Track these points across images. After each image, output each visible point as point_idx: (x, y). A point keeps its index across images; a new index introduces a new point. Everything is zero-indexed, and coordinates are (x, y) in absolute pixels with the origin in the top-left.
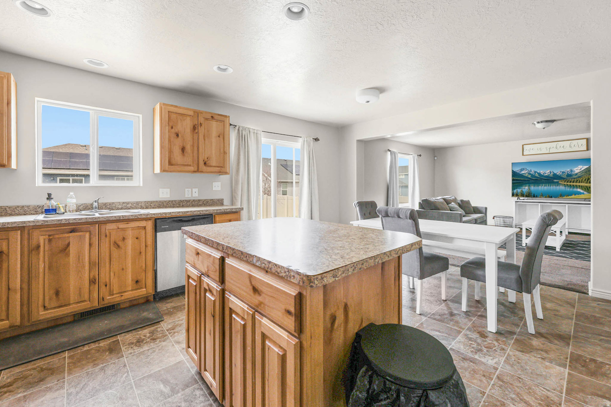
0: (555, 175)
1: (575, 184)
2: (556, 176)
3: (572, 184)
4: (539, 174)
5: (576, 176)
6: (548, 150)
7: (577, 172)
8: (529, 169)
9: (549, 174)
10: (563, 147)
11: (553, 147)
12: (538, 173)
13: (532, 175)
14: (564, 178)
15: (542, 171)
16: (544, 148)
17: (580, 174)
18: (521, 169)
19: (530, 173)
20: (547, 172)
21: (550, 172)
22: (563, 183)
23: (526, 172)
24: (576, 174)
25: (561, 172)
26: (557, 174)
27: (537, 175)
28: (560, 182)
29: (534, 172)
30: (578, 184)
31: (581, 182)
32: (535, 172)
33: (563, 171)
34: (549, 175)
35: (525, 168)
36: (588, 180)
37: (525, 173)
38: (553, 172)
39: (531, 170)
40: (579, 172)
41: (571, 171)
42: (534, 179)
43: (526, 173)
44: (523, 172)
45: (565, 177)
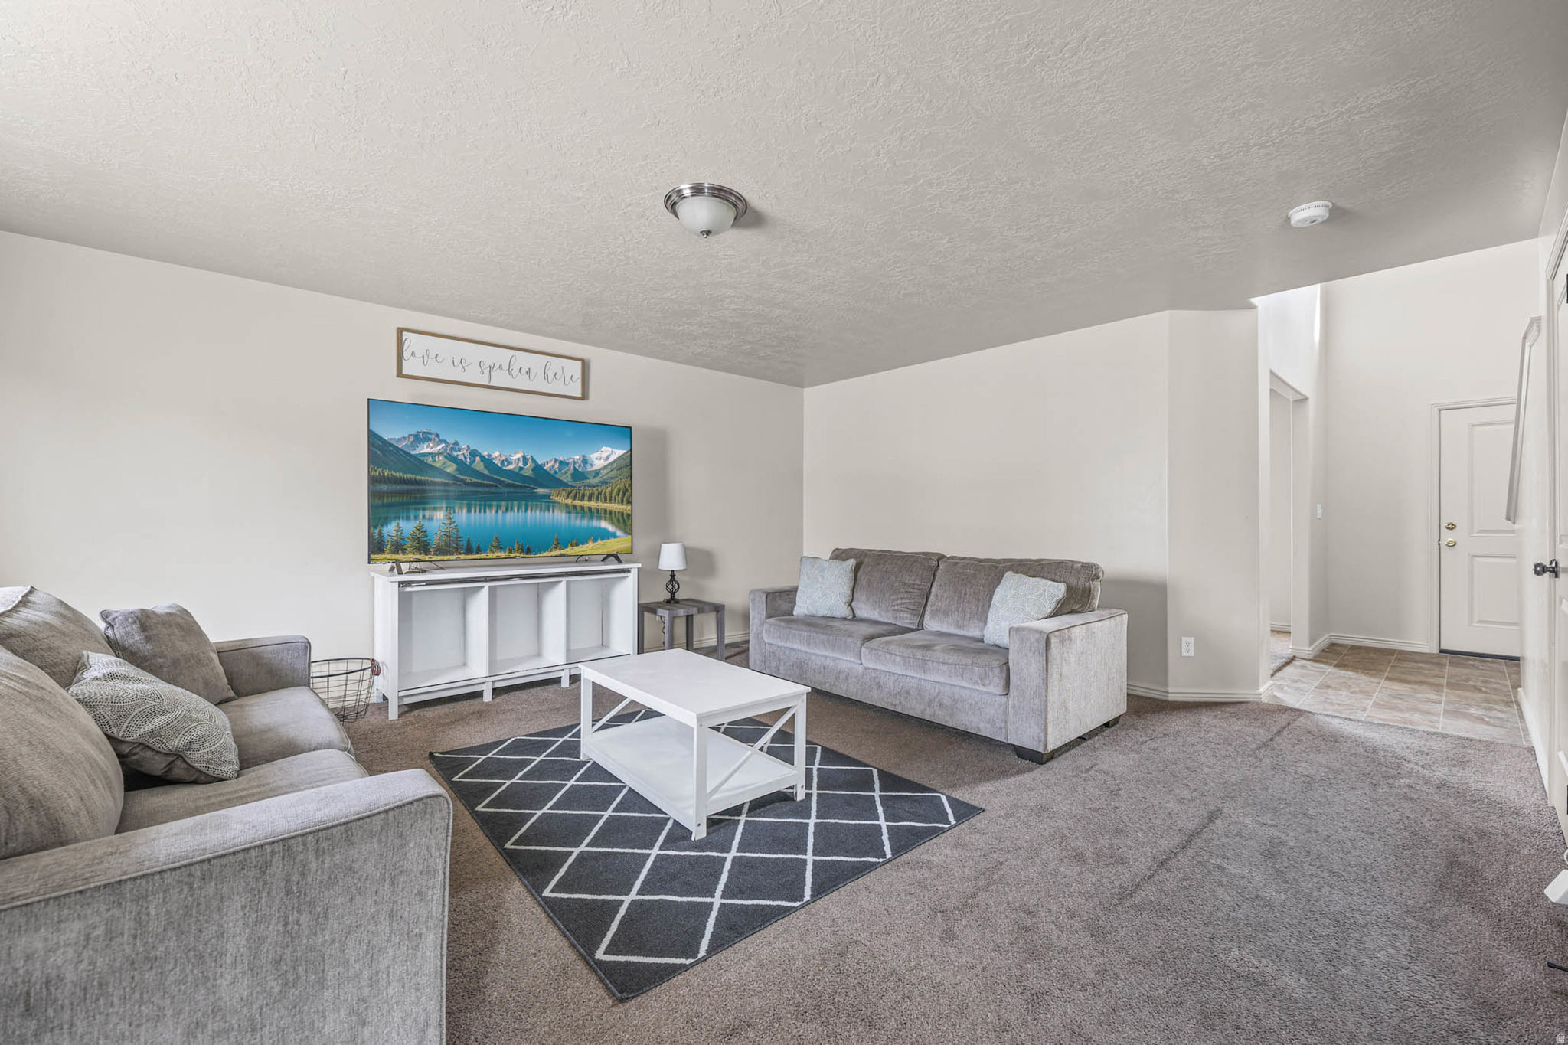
0: (538, 468)
1: (593, 504)
2: (542, 477)
3: (585, 503)
4: (488, 462)
5: (596, 481)
6: (487, 372)
7: (598, 464)
8: (451, 441)
9: (521, 464)
10: (528, 372)
11: (500, 366)
12: (483, 458)
13: (461, 465)
14: (566, 485)
15: (497, 454)
16: (474, 363)
17: (605, 472)
18: (416, 436)
19: (455, 454)
20: (514, 458)
21: (525, 459)
22: (562, 500)
23: (435, 450)
24: (597, 473)
25: (556, 460)
26: (546, 467)
27: (479, 465)
28: (554, 498)
29: (467, 454)
30: (601, 505)
31: (608, 499)
32: (474, 454)
33: (561, 459)
34: (521, 468)
35: (433, 431)
36: (626, 495)
37: (433, 455)
38: (533, 460)
39: (456, 443)
40: (605, 467)
41: (585, 461)
42: (468, 479)
43: (439, 454)
44: (424, 449)
45: (566, 478)
